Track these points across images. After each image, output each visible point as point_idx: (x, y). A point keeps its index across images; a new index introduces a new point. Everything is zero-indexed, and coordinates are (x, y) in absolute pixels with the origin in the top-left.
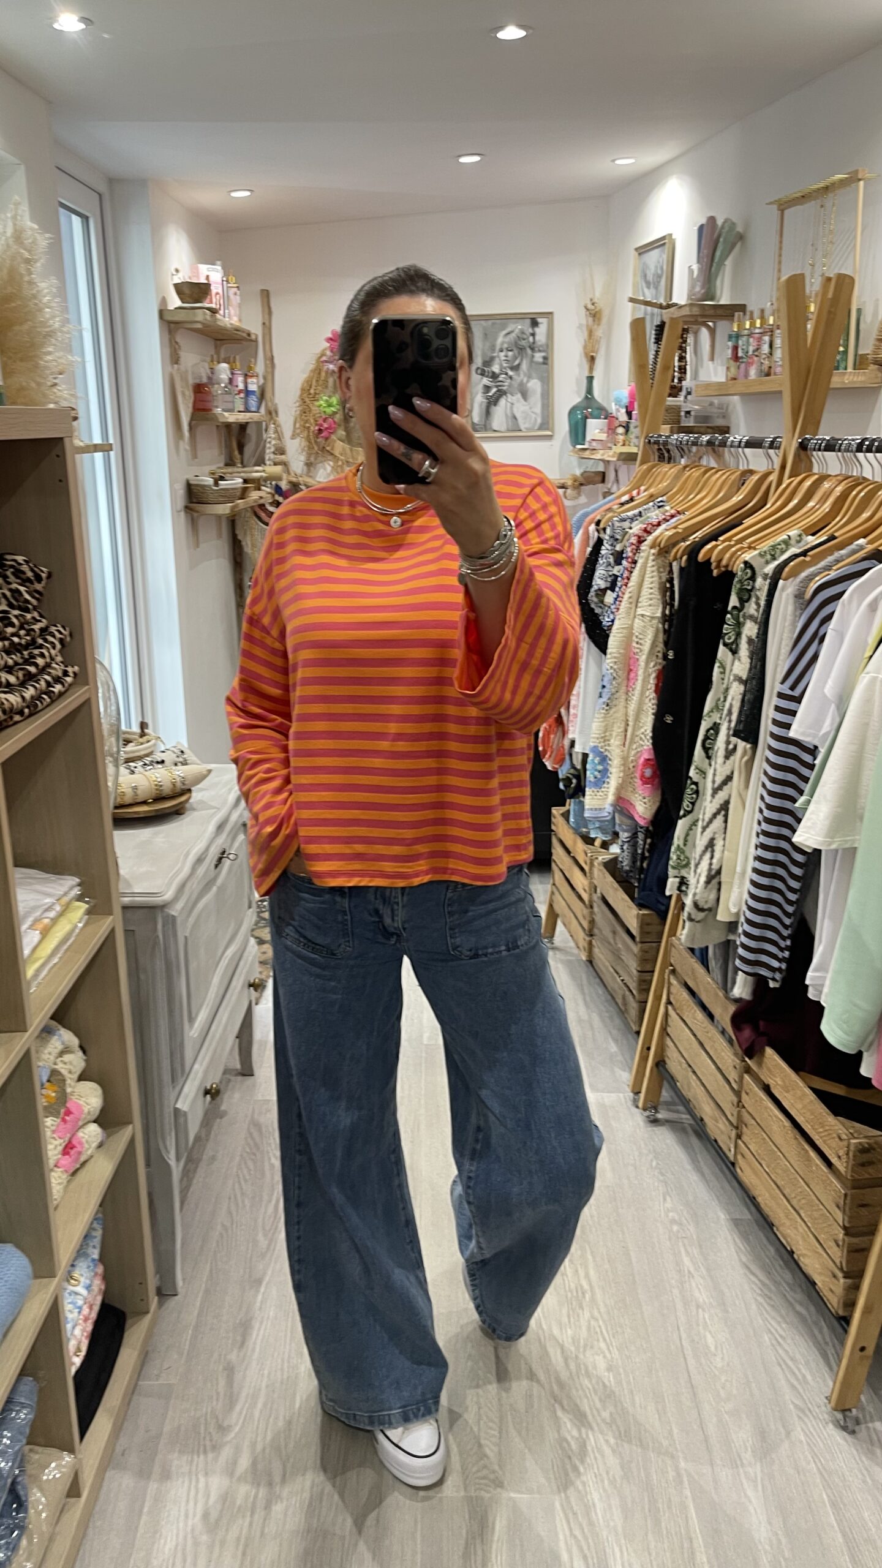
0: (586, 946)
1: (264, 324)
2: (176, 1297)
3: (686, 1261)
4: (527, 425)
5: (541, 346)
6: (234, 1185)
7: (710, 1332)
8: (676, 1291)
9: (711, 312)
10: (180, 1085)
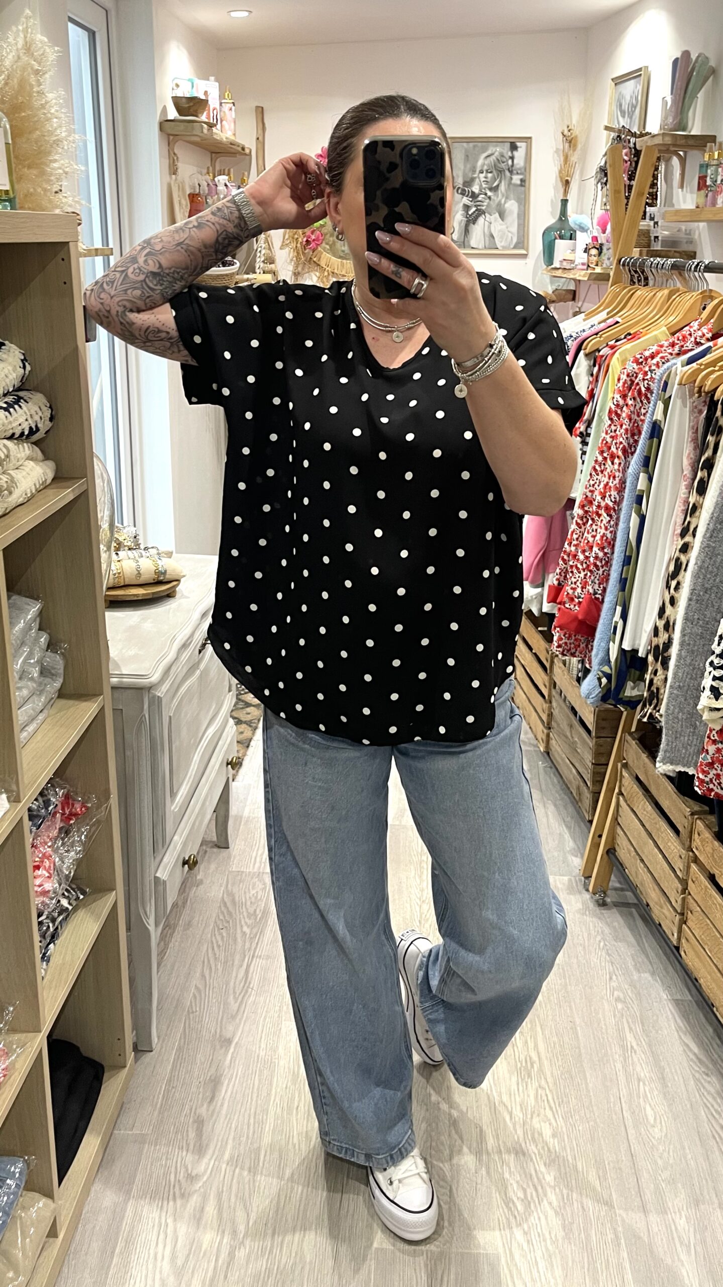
0: (544, 738)
1: (258, 139)
2: (151, 1054)
3: (629, 1037)
4: (503, 244)
5: (520, 169)
6: (207, 950)
7: (650, 1104)
8: (619, 1066)
9: (683, 142)
10: (161, 856)
